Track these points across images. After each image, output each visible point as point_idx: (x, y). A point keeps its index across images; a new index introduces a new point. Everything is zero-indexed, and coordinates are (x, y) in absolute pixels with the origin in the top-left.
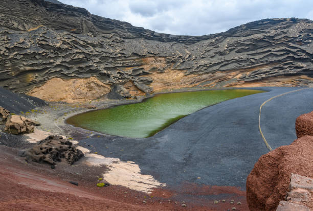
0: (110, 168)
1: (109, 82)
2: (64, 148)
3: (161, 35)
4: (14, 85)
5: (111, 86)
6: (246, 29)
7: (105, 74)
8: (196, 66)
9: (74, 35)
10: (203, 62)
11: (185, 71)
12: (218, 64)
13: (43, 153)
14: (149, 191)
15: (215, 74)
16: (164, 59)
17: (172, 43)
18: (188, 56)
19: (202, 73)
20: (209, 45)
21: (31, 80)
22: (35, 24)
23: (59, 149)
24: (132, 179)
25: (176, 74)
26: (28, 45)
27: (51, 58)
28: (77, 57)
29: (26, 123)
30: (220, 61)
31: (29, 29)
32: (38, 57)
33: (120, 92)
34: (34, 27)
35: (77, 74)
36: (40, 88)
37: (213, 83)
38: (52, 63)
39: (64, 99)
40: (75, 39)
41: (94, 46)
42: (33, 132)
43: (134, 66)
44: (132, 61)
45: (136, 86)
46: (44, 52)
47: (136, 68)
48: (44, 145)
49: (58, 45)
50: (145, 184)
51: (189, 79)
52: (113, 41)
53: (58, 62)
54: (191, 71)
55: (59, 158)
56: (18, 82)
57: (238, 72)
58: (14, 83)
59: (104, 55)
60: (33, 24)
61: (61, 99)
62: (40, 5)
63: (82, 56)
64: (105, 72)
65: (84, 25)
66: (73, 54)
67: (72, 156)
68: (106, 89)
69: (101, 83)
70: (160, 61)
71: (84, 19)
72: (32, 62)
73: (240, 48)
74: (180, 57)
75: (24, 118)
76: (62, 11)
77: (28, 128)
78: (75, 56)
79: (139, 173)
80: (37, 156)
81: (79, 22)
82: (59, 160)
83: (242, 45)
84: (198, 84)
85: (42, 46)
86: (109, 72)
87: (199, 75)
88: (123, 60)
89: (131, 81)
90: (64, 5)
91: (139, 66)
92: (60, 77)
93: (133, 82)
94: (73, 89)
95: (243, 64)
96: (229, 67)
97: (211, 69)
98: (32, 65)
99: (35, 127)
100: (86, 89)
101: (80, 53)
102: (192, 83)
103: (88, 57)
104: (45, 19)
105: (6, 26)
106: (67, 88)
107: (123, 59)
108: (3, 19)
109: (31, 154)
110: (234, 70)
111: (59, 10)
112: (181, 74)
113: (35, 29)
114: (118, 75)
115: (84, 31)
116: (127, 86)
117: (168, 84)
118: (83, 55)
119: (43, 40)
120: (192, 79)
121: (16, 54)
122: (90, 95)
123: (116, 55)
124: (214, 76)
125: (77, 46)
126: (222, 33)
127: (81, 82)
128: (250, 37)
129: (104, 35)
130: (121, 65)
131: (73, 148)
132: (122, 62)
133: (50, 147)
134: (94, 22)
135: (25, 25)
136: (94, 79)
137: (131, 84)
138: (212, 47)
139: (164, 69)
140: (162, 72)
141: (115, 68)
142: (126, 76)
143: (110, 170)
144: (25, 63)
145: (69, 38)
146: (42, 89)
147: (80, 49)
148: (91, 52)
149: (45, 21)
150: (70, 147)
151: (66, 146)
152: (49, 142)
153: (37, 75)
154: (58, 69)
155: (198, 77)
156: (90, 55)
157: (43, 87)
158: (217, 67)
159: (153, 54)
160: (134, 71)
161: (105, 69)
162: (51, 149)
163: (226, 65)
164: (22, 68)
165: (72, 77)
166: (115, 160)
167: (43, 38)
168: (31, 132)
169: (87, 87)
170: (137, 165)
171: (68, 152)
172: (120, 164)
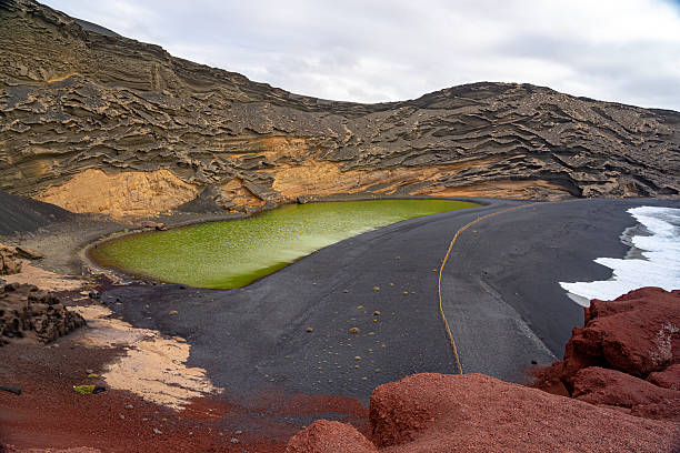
0: (130, 351)
1: (196, 181)
2: (35, 310)
3: (302, 97)
4: (11, 181)
5: (198, 187)
6: (451, 97)
7: (188, 164)
8: (362, 156)
9: (137, 93)
10: (375, 150)
11: (342, 164)
12: (403, 154)
14: (180, 405)
15: (395, 172)
16: (303, 141)
17: (321, 114)
18: (349, 137)
19: (371, 169)
20: (388, 121)
21: (44, 172)
22: (62, 70)
23: (22, 312)
24: (161, 377)
25: (325, 168)
26: (42, 107)
27: (85, 133)
28: (135, 133)
29: (4, 254)
30: (405, 150)
31: (50, 79)
32: (59, 130)
33: (215, 198)
34: (60, 76)
35: (135, 163)
36: (62, 188)
37: (391, 188)
38: (85, 143)
39: (107, 209)
40: (137, 100)
41: (173, 114)
42: (19, 271)
43: (246, 152)
44: (243, 143)
45: (247, 189)
46: (72, 122)
47: (251, 156)
49: (102, 110)
50: (182, 387)
51: (350, 180)
52: (211, 106)
53: (99, 142)
54: (353, 164)
55: (20, 330)
56: (19, 176)
57: (435, 169)
58: (11, 177)
59: (191, 129)
60: (58, 69)
61: (101, 209)
62: (74, 36)
63: (145, 131)
64: (189, 161)
65: (158, 76)
66: (129, 126)
67: (52, 325)
68: (189, 193)
69: (179, 182)
70: (297, 144)
71: (157, 65)
72: (48, 139)
73: (438, 128)
74: (334, 139)
76: (116, 49)
77: (7, 263)
78: (132, 131)
79: (183, 363)
81: (148, 70)
82: (20, 336)
83: (442, 123)
84: (364, 188)
85: (70, 110)
86: (197, 162)
87: (368, 172)
88: (225, 141)
89: (237, 179)
90: (121, 38)
91: (256, 152)
92: (100, 169)
93: (242, 180)
94: (125, 192)
95: (444, 156)
96: (421, 160)
97: (388, 163)
98: (48, 144)
99: (26, 262)
100: (150, 192)
101: (143, 125)
102: (354, 187)
103: (159, 132)
104: (83, 62)
106: (113, 189)
107: (227, 138)
110: (429, 166)
111: (110, 46)
112: (335, 170)
113: (61, 79)
114: (215, 167)
115: (158, 86)
116: (231, 189)
117: (310, 187)
118: (149, 130)
119: (73, 100)
120: (355, 178)
121: (18, 124)
122: (157, 202)
123: (214, 131)
124: (392, 175)
125: (140, 112)
126: (410, 101)
127: (140, 178)
128: (457, 111)
129: (195, 95)
130: (223, 150)
131: (56, 310)
132: (224, 144)
134: (177, 71)
135: (43, 70)
136: (165, 174)
137: (238, 185)
138: (392, 125)
139: (303, 159)
140: (298, 165)
141: (209, 155)
142: (230, 170)
143: (126, 355)
144: (33, 142)
145: (125, 98)
146: (65, 190)
147: (143, 118)
148: (166, 124)
149: (83, 66)
150: (50, 309)
151: (41, 306)
153: (56, 163)
154: (98, 154)
155: (364, 176)
156: (163, 129)
157: (68, 186)
158: (399, 160)
159: (284, 131)
160: (246, 161)
161: (190, 155)
163: (414, 156)
164: (27, 151)
165: (123, 169)
166: (151, 335)
167: (73, 97)
168: (13, 272)
169: (152, 188)
170: (187, 346)
171: (44, 317)
172: (156, 344)
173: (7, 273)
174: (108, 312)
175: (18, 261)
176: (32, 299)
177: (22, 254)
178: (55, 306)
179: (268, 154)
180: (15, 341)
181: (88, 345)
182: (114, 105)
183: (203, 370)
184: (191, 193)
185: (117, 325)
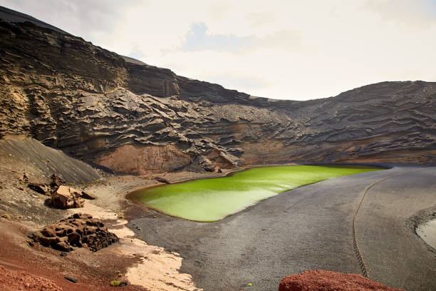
0: (144, 260)
1: (190, 152)
2: (89, 230)
3: (258, 99)
4: (81, 152)
5: (191, 156)
6: (361, 94)
7: (185, 141)
8: (298, 135)
9: (155, 98)
10: (307, 131)
11: (285, 141)
12: (327, 133)
13: (58, 235)
15: (321, 146)
16: (259, 126)
17: (270, 109)
18: (289, 123)
19: (304, 144)
20: (316, 112)
21: (100, 146)
22: (113, 86)
23: (82, 231)
24: (162, 278)
25: (274, 144)
26: (101, 108)
27: (125, 123)
28: (154, 122)
29: (74, 195)
30: (328, 130)
31: (105, 91)
32: (110, 122)
33: (202, 163)
34: (111, 89)
35: (152, 141)
36: (110, 156)
37: (319, 156)
38: (125, 129)
39: (135, 169)
40: (155, 102)
41: (176, 110)
42: (82, 206)
43: (222, 134)
44: (220, 128)
45: (222, 157)
46: (117, 116)
47: (226, 136)
48: (63, 226)
49: (135, 108)
50: (175, 286)
51: (290, 151)
52: (200, 105)
53: (132, 128)
54: (292, 141)
55: (80, 242)
56: (86, 148)
57: (351, 143)
58: (82, 149)
59: (188, 120)
60: (111, 86)
61: (132, 169)
62: (120, 66)
63: (160, 121)
64: (186, 139)
65: (168, 88)
66: (151, 118)
67: (98, 240)
68: (186, 160)
69: (179, 153)
70: (255, 128)
71: (168, 81)
72: (103, 127)
73: (352, 115)
74: (279, 124)
75: (73, 190)
77: (77, 201)
78: (152, 121)
79: (177, 270)
80: (48, 238)
81: (163, 84)
82: (80, 246)
83: (355, 111)
84: (300, 157)
85: (116, 110)
86: (191, 140)
87: (303, 146)
88: (209, 127)
89: (217, 151)
90: (147, 66)
91: (229, 133)
92: (132, 144)
93: (219, 152)
94: (147, 159)
95: (357, 135)
96: (340, 137)
97: (317, 140)
98: (103, 130)
99: (87, 201)
100: (162, 158)
101: (159, 118)
102: (293, 156)
103: (168, 122)
105: (81, 89)
106: (139, 157)
107: (211, 125)
108: (79, 82)
109: (41, 235)
110: (346, 141)
111: (141, 71)
112: (280, 145)
113: (112, 91)
114: (202, 143)
115: (168, 93)
116: (212, 157)
118: (162, 120)
119: (118, 104)
120: (293, 150)
121: (87, 118)
122: (166, 165)
123: (201, 120)
124: (320, 148)
125: (157, 110)
126: (332, 97)
127: (156, 150)
128: (366, 103)
129: (190, 98)
130: (208, 132)
131: (102, 231)
132: (208, 129)
133: (71, 228)
134: (180, 85)
136: (171, 147)
137: (217, 155)
138: (318, 115)
139: (259, 138)
140: (256, 142)
141: (198, 136)
142: (211, 145)
143: (142, 262)
144: (95, 128)
145: (149, 101)
146: (111, 157)
147: (159, 114)
148: (173, 117)
149: (125, 83)
150: (98, 230)
151: (93, 228)
152: (70, 222)
153: (107, 141)
154: (131, 136)
155: (300, 149)
156: (170, 120)
157: (113, 155)
158: (325, 138)
159: (246, 120)
160: (222, 139)
161: (187, 136)
162: (70, 231)
163: (335, 135)
164: (91, 134)
165: (146, 145)
166: (157, 250)
167: (119, 101)
168: (79, 207)
169: (163, 156)
170: (181, 259)
171: (94, 235)
172: (161, 256)
173: (75, 207)
174: (132, 234)
175: (82, 200)
176: (88, 223)
177: (85, 196)
178: (101, 228)
179: (236, 135)
180: (77, 249)
181: (119, 254)
182: (142, 106)
183: (190, 275)
184: (187, 159)
185: (137, 242)
